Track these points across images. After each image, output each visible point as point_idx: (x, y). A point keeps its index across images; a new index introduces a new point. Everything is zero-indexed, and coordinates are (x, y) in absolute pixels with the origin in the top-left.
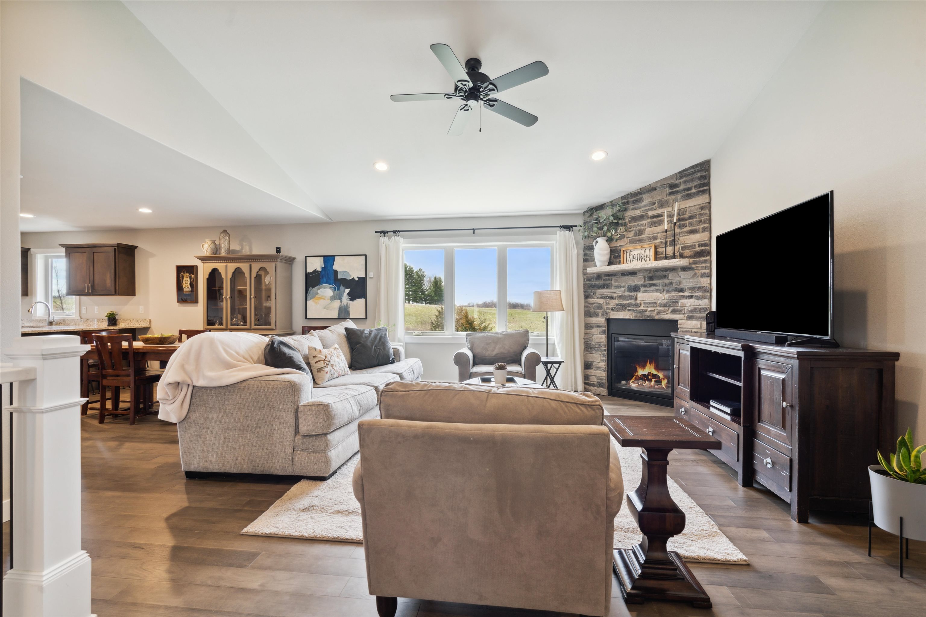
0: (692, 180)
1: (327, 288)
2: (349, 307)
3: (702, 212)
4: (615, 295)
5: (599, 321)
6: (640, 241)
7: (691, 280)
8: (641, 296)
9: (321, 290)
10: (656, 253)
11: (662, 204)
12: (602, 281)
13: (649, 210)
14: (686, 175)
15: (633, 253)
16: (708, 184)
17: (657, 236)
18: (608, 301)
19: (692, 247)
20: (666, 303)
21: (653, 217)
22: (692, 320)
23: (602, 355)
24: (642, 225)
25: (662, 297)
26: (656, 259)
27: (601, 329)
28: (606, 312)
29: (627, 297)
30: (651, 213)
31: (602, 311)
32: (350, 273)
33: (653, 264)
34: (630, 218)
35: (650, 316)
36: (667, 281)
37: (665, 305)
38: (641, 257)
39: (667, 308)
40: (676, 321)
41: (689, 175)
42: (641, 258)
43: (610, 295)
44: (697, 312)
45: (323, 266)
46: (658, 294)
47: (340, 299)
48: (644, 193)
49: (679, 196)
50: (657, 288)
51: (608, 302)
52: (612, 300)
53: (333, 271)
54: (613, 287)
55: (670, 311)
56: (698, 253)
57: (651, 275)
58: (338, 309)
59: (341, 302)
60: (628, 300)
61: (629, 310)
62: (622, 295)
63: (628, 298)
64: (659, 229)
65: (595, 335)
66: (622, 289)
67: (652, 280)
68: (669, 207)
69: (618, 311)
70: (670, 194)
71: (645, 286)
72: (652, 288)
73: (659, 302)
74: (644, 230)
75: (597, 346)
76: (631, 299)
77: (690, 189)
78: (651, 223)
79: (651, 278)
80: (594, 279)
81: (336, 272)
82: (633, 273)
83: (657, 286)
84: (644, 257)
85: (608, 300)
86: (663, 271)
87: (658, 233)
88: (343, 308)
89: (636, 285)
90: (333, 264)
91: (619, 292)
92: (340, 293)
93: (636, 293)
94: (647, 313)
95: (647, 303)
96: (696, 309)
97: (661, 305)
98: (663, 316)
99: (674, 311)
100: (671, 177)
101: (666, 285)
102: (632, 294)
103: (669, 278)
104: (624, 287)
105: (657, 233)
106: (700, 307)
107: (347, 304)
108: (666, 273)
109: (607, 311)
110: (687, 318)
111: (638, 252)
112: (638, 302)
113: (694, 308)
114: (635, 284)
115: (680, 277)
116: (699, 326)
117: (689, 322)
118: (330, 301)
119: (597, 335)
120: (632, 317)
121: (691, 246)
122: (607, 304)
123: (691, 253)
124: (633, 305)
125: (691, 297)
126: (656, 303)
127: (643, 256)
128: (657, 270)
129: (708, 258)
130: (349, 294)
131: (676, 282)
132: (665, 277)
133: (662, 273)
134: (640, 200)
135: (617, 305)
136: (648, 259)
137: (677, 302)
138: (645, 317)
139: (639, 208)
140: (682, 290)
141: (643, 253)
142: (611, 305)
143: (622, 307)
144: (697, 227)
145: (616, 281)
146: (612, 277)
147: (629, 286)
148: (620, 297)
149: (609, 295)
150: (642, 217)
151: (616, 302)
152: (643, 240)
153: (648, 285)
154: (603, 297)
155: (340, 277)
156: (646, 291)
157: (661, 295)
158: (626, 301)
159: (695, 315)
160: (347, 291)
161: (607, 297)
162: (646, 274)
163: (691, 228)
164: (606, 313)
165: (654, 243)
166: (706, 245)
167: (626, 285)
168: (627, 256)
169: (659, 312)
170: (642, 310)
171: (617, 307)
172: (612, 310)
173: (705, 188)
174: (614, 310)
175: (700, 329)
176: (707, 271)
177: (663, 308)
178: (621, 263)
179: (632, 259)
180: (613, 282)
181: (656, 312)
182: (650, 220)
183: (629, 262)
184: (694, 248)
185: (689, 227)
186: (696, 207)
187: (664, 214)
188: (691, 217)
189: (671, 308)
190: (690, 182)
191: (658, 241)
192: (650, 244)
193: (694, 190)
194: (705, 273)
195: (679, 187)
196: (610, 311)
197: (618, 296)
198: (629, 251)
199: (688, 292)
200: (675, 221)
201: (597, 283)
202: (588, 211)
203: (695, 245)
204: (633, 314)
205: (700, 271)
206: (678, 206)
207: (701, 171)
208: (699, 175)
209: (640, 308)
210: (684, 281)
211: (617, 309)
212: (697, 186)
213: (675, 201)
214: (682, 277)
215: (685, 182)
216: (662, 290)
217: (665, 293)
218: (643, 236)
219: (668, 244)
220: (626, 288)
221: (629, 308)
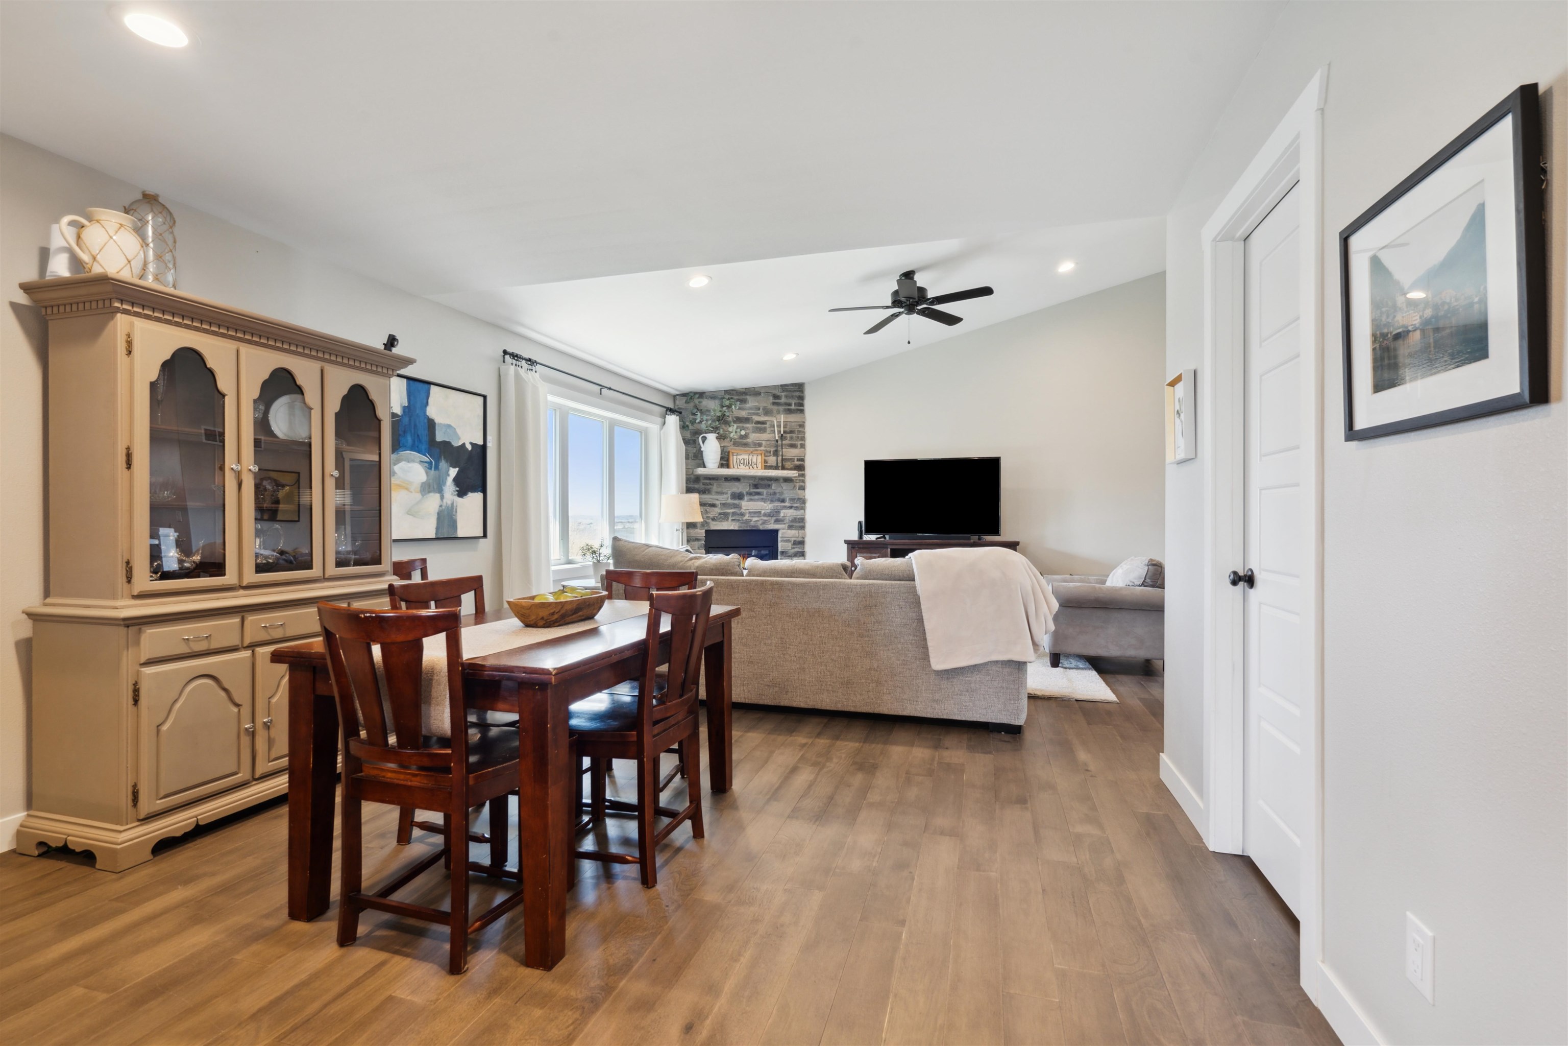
0: (792, 397)
1: (413, 461)
2: (456, 512)
3: (800, 429)
4: (718, 503)
5: (700, 532)
6: (746, 445)
7: (791, 492)
8: (747, 505)
9: (403, 464)
10: (766, 461)
11: (767, 412)
12: (701, 484)
13: (754, 414)
14: (787, 391)
15: (740, 457)
16: (802, 405)
17: (762, 444)
19: (792, 460)
20: (770, 512)
21: (758, 423)
22: (792, 529)
24: (748, 428)
25: (767, 507)
26: (766, 467)
27: (699, 542)
29: (731, 505)
30: (756, 418)
31: (701, 522)
32: (458, 431)
33: (760, 472)
34: (735, 417)
35: (755, 526)
36: (771, 491)
37: (769, 515)
38: (748, 462)
39: (770, 518)
40: (776, 531)
41: (790, 391)
42: (749, 465)
43: (712, 502)
44: (797, 522)
45: (406, 405)
46: (763, 503)
47: (440, 490)
48: (750, 395)
49: (781, 408)
50: (761, 497)
51: (708, 510)
52: (713, 508)
53: (426, 421)
54: (713, 493)
55: (772, 521)
56: (797, 466)
57: (755, 483)
58: (435, 517)
59: (442, 498)
60: (732, 509)
61: (733, 520)
62: (726, 503)
63: (732, 507)
64: (765, 436)
66: (725, 496)
67: (758, 488)
68: (773, 416)
69: (721, 521)
70: (774, 404)
71: (750, 494)
72: (756, 497)
73: (763, 512)
74: (749, 434)
76: (735, 508)
77: (790, 405)
78: (757, 428)
79: (756, 486)
80: (693, 481)
81: (431, 424)
82: (737, 479)
83: (762, 495)
84: (752, 463)
85: (709, 507)
86: (768, 480)
87: (763, 440)
88: (446, 513)
89: (740, 492)
90: (427, 403)
91: (722, 499)
92: (439, 476)
93: (740, 501)
94: (752, 523)
95: (752, 512)
96: (795, 519)
97: (765, 515)
98: (767, 526)
99: (777, 521)
100: (775, 387)
101: (770, 495)
102: (737, 502)
103: (773, 488)
104: (727, 493)
105: (761, 441)
106: (798, 517)
107: (452, 504)
108: (769, 483)
109: (707, 521)
110: (788, 527)
111: (746, 457)
112: (743, 511)
113: (795, 518)
115: (782, 488)
116: (797, 535)
117: (789, 531)
118: (419, 496)
120: (736, 528)
121: (791, 459)
122: (707, 512)
123: (792, 466)
124: (738, 514)
125: (791, 507)
126: (760, 512)
127: (750, 463)
128: (762, 478)
129: (803, 472)
130: (457, 481)
131: (779, 492)
132: (769, 486)
133: (767, 482)
134: (743, 401)
135: (720, 514)
136: (755, 466)
137: (779, 512)
138: (750, 527)
139: (744, 409)
140: (783, 501)
141: (750, 459)
142: (712, 513)
143: (724, 516)
144: (796, 442)
145: (719, 486)
146: (714, 481)
147: (733, 493)
148: (724, 505)
149: (710, 502)
150: (747, 420)
151: (717, 510)
152: (748, 444)
153: (754, 494)
154: (703, 505)
155: (439, 437)
156: (751, 500)
157: (765, 505)
158: (730, 509)
159: (795, 524)
160: (453, 472)
161: (707, 504)
162: (751, 482)
164: (707, 523)
165: (761, 451)
166: (803, 460)
167: (729, 492)
168: (734, 459)
169: (764, 522)
170: (746, 519)
171: (719, 516)
172: (713, 519)
173: (802, 408)
174: (716, 520)
175: (798, 537)
176: (803, 484)
177: (765, 518)
178: (728, 466)
179: (740, 463)
180: (715, 488)
181: (760, 522)
182: (755, 425)
183: (736, 467)
184: (794, 462)
185: (790, 441)
186: (796, 424)
187: (768, 423)
188: (791, 432)
189: (774, 518)
190: (790, 398)
191: (762, 448)
192: (757, 450)
193: (793, 407)
194: (802, 486)
195: (781, 399)
196: (710, 521)
197: (721, 504)
198: (737, 455)
199: (789, 503)
200: (782, 433)
201: (696, 486)
202: (684, 395)
203: (794, 459)
204: (737, 524)
205: (798, 484)
206: (782, 418)
207: (799, 391)
208: (797, 394)
209: (745, 518)
210: (785, 492)
211: (719, 519)
212: (795, 404)
213: (779, 412)
214: (784, 488)
215: (786, 397)
216: (766, 499)
217: (769, 502)
218: (748, 440)
219: (772, 453)
220: (729, 495)
221: (734, 518)
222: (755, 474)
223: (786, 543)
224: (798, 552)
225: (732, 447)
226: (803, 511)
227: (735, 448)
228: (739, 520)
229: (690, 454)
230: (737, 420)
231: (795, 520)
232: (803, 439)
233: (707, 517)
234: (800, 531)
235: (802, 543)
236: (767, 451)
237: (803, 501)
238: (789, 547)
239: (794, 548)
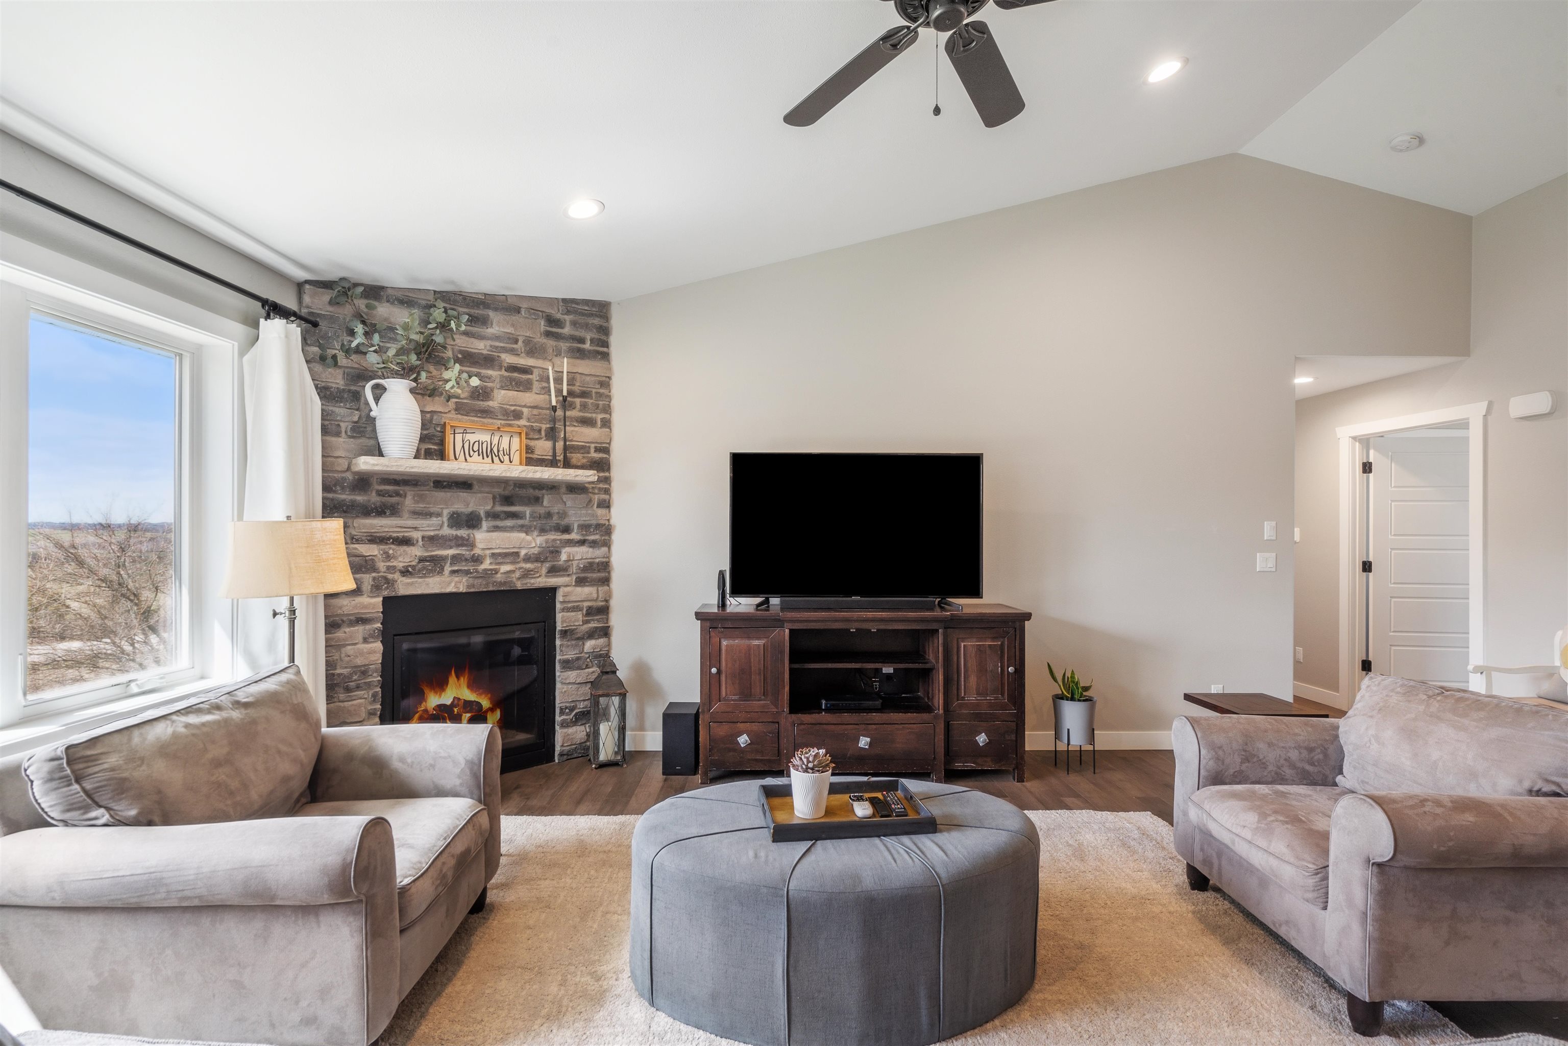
0: (586, 326)
3: (602, 391)
4: (416, 535)
5: (365, 607)
6: (486, 413)
7: (584, 512)
8: (486, 539)
10: (529, 450)
11: (533, 350)
12: (374, 494)
13: (504, 350)
14: (575, 312)
15: (472, 438)
16: (606, 344)
17: (522, 413)
18: (392, 549)
19: (584, 449)
20: (539, 553)
21: (513, 368)
22: (585, 586)
23: (370, 699)
24: (489, 377)
25: (533, 542)
26: (530, 462)
27: (368, 627)
28: (386, 578)
29: (450, 540)
30: (508, 359)
31: (374, 579)
33: (517, 470)
34: (461, 352)
35: (505, 583)
36: (540, 510)
37: (536, 559)
38: (491, 450)
39: (539, 565)
40: (553, 590)
41: (583, 314)
42: (491, 453)
43: (400, 535)
44: (593, 571)
46: (523, 535)
48: (495, 309)
49: (564, 346)
50: (520, 522)
51: (391, 552)
52: (405, 548)
54: (406, 515)
55: (544, 571)
56: (595, 462)
57: (507, 493)
60: (451, 548)
61: (453, 572)
62: (437, 535)
63: (453, 544)
64: (529, 398)
65: (349, 647)
66: (435, 521)
67: (512, 504)
68: (546, 359)
69: (424, 576)
70: (548, 334)
71: (494, 516)
72: (509, 523)
73: (523, 552)
74: (492, 390)
75: (355, 677)
76: (458, 546)
77: (582, 341)
78: (511, 380)
79: (508, 500)
80: (343, 488)
82: (464, 484)
83: (521, 518)
84: (498, 451)
85: (393, 546)
86: (534, 488)
87: (525, 406)
89: (472, 513)
91: (429, 527)
93: (470, 531)
94: (499, 577)
95: (500, 554)
96: (591, 564)
97: (527, 559)
98: (532, 581)
99: (554, 571)
100: (551, 301)
101: (539, 518)
102: (463, 533)
103: (545, 503)
104: (439, 515)
105: (519, 406)
106: (597, 560)
108: (537, 493)
109: (390, 576)
110: (576, 581)
111: (485, 437)
112: (477, 551)
113: (588, 563)
114: (470, 510)
115: (565, 503)
116: (595, 596)
117: (579, 589)
119: (358, 646)
120: (462, 589)
121: (583, 447)
122: (388, 557)
123: (585, 461)
124: (466, 560)
125: (582, 543)
126: (517, 554)
127: (495, 450)
128: (521, 484)
129: (607, 474)
131: (558, 513)
132: (537, 500)
133: (531, 491)
134: (484, 321)
135: (422, 560)
136: (507, 458)
137: (557, 552)
138: (493, 585)
139: (481, 337)
140: (567, 530)
141: (495, 441)
142: (400, 559)
143: (434, 565)
144: (594, 415)
145: (421, 498)
146: (407, 488)
147: (454, 513)
148: (431, 540)
149: (395, 535)
150: (489, 361)
151: (416, 552)
152: (491, 412)
153: (502, 515)
154: (374, 539)
156: (496, 529)
157: (529, 538)
158: (446, 549)
159: (589, 575)
161: (389, 539)
162: (498, 490)
163: (581, 414)
164: (387, 581)
165: (519, 427)
166: (606, 451)
167: (445, 512)
168: (455, 441)
169: (526, 574)
170: (485, 570)
171: (420, 566)
172: (405, 572)
173: (605, 350)
174: (411, 573)
175: (596, 600)
176: (606, 497)
177: (528, 566)
178: (441, 455)
179: (470, 450)
180: (409, 502)
181: (517, 574)
182: (506, 374)
183: (462, 458)
184: (589, 453)
185: (580, 411)
186: (593, 379)
187: (536, 372)
188: (584, 394)
189: (547, 565)
190: (582, 327)
191: (523, 422)
192: (510, 425)
193: (587, 346)
194: (605, 501)
195: (562, 328)
196: (397, 576)
197: (423, 537)
198: (465, 432)
199: (577, 533)
200: (565, 393)
201: (360, 498)
202: (326, 285)
203: (589, 447)
204: (464, 580)
205: (596, 497)
206: (565, 365)
207: (601, 317)
208: (597, 321)
209: (482, 567)
210: (571, 512)
211: (419, 571)
212: (592, 340)
213: (558, 354)
214: (569, 504)
215: (574, 324)
216: (530, 527)
217: (536, 533)
218: (490, 403)
219: (543, 433)
220: (445, 519)
221: (456, 568)
222: (504, 475)
223: (573, 614)
224: (596, 628)
225: (453, 415)
226: (605, 549)
227: (460, 416)
228: (467, 572)
229: (342, 424)
230: (464, 357)
231: (590, 567)
232: (607, 409)
233: (388, 568)
234: (600, 589)
235: (603, 611)
236: (532, 428)
237: (607, 530)
238: (578, 621)
239: (587, 622)
